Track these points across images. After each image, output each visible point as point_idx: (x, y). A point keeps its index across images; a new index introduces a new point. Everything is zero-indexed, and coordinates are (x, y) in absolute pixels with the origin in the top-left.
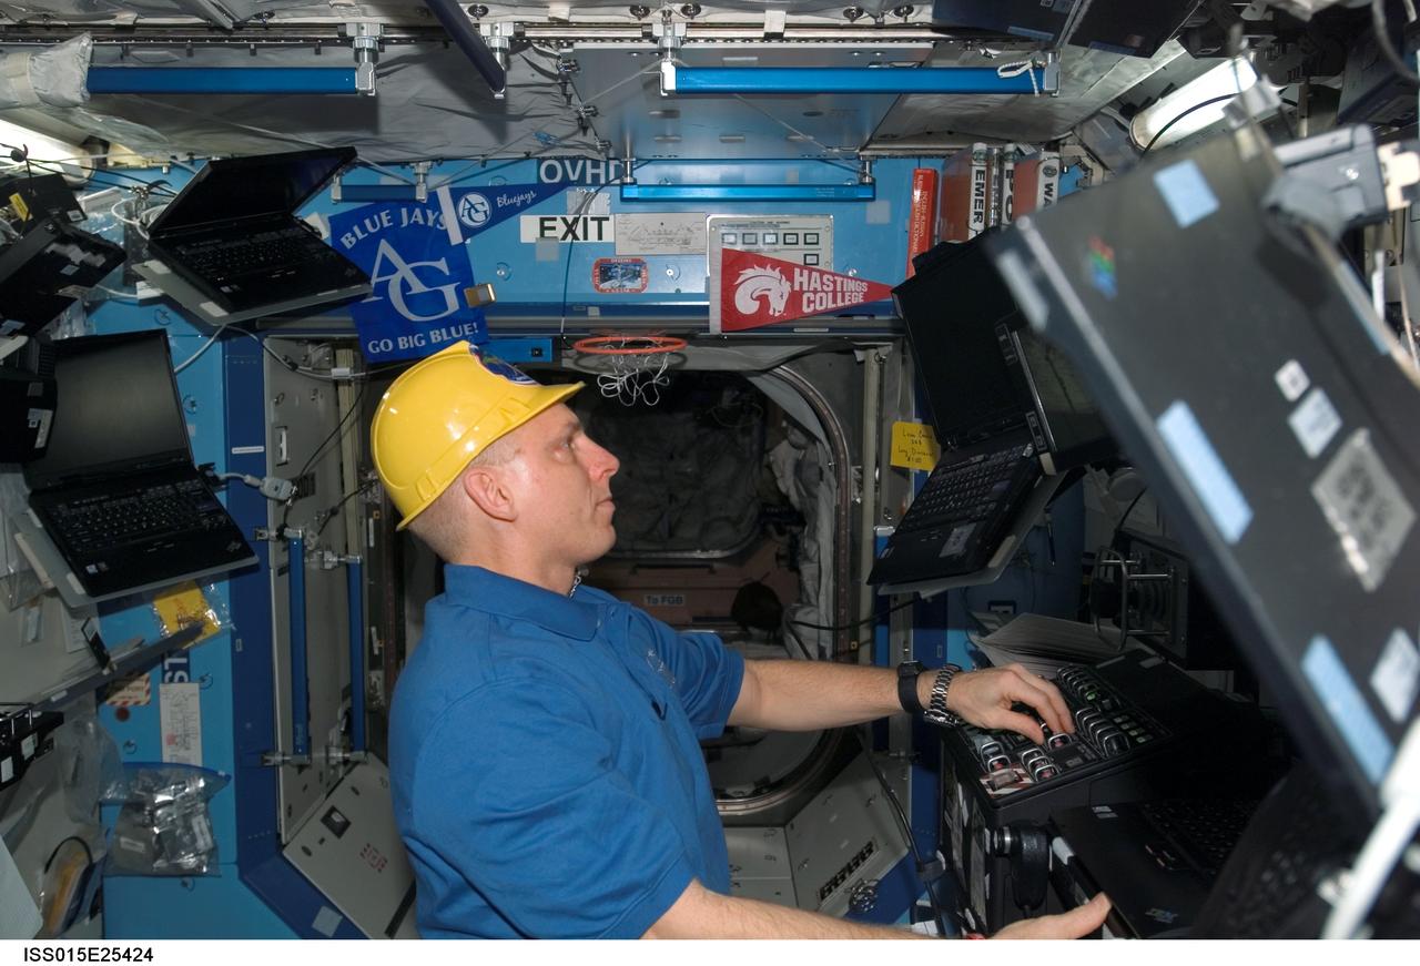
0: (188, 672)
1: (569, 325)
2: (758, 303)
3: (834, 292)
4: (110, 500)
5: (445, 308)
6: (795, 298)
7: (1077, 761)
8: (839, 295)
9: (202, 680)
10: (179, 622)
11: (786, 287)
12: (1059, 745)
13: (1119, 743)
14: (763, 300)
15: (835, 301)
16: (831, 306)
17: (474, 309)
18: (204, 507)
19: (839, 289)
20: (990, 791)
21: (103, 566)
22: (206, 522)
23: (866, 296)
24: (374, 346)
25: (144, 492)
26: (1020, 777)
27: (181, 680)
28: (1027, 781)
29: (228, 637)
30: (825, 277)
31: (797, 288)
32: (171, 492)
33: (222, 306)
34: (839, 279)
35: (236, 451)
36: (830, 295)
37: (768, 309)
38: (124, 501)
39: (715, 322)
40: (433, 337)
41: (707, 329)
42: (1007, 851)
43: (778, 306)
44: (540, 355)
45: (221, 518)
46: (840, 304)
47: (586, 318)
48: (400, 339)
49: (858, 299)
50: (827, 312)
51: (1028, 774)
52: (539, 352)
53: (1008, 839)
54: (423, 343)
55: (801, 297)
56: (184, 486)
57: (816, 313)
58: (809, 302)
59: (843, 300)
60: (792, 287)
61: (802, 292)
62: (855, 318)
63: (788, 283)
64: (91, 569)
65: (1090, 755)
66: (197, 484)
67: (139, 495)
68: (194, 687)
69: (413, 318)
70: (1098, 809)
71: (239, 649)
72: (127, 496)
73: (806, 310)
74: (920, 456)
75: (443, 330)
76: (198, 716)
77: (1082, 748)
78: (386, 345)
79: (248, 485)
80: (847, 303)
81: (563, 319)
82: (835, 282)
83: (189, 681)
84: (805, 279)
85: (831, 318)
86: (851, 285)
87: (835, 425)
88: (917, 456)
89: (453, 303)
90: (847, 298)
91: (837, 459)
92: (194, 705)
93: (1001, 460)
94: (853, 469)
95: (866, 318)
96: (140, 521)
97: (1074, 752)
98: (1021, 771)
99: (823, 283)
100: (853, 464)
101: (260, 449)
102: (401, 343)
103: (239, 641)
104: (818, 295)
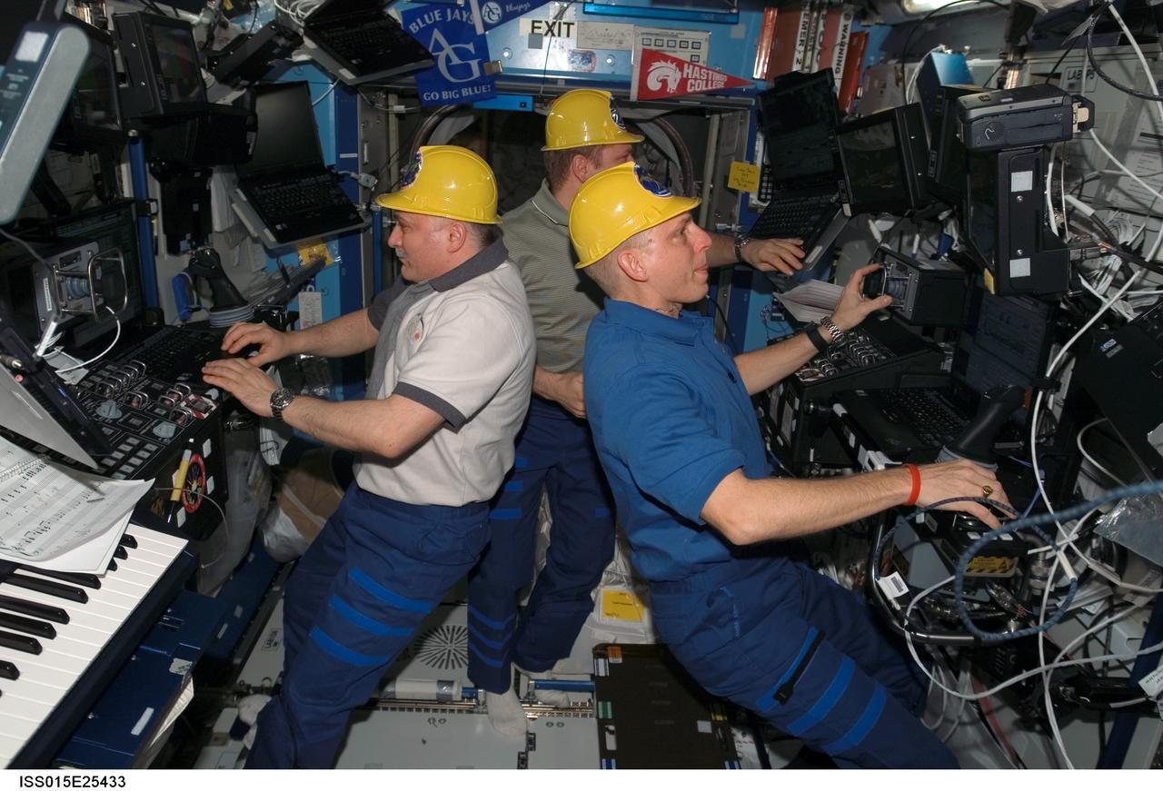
0: (314, 286)
1: (546, 90)
2: (661, 84)
3: (707, 80)
4: (282, 186)
5: (472, 75)
6: (683, 82)
7: (847, 367)
8: (710, 82)
9: (323, 291)
10: (310, 256)
11: (678, 76)
12: (836, 358)
13: (869, 360)
14: (664, 82)
15: (707, 86)
16: (704, 89)
17: (489, 77)
18: (333, 192)
19: (710, 78)
20: (801, 380)
21: (284, 225)
22: (335, 201)
23: (726, 83)
24: (427, 96)
25: (300, 182)
26: (817, 373)
27: (311, 290)
28: (821, 375)
29: (337, 267)
30: (703, 70)
31: (685, 76)
32: (314, 182)
33: (353, 72)
34: (710, 73)
35: (343, 156)
36: (704, 82)
37: (666, 88)
38: (289, 187)
39: (634, 93)
40: (463, 92)
41: (629, 98)
42: (810, 412)
43: (672, 87)
44: (525, 106)
45: (344, 199)
46: (710, 88)
47: (555, 86)
48: (443, 93)
49: (721, 86)
50: (701, 92)
51: (821, 372)
52: (524, 105)
53: (812, 406)
54: (458, 96)
55: (687, 83)
56: (321, 178)
57: (695, 93)
58: (692, 85)
59: (712, 86)
60: (682, 75)
61: (687, 79)
62: (718, 97)
63: (680, 73)
64: (279, 227)
65: (853, 364)
66: (328, 177)
67: (297, 183)
68: (318, 295)
69: (452, 80)
70: (858, 391)
71: (344, 274)
72: (290, 184)
73: (689, 90)
74: (747, 184)
75: (470, 89)
76: (320, 312)
77: (849, 360)
78: (435, 96)
79: (353, 178)
80: (714, 87)
81: (542, 86)
82: (708, 74)
83: (316, 291)
84: (690, 71)
85: (703, 96)
86: (718, 77)
87: (686, 153)
88: (744, 183)
89: (476, 73)
90: (714, 85)
91: (685, 176)
92: (319, 304)
93: (815, 202)
94: (695, 183)
95: (723, 97)
96: (300, 199)
97: (844, 362)
98: (817, 370)
99: (701, 74)
100: (696, 180)
101: (354, 155)
102: (444, 95)
103: (344, 269)
104: (698, 81)
